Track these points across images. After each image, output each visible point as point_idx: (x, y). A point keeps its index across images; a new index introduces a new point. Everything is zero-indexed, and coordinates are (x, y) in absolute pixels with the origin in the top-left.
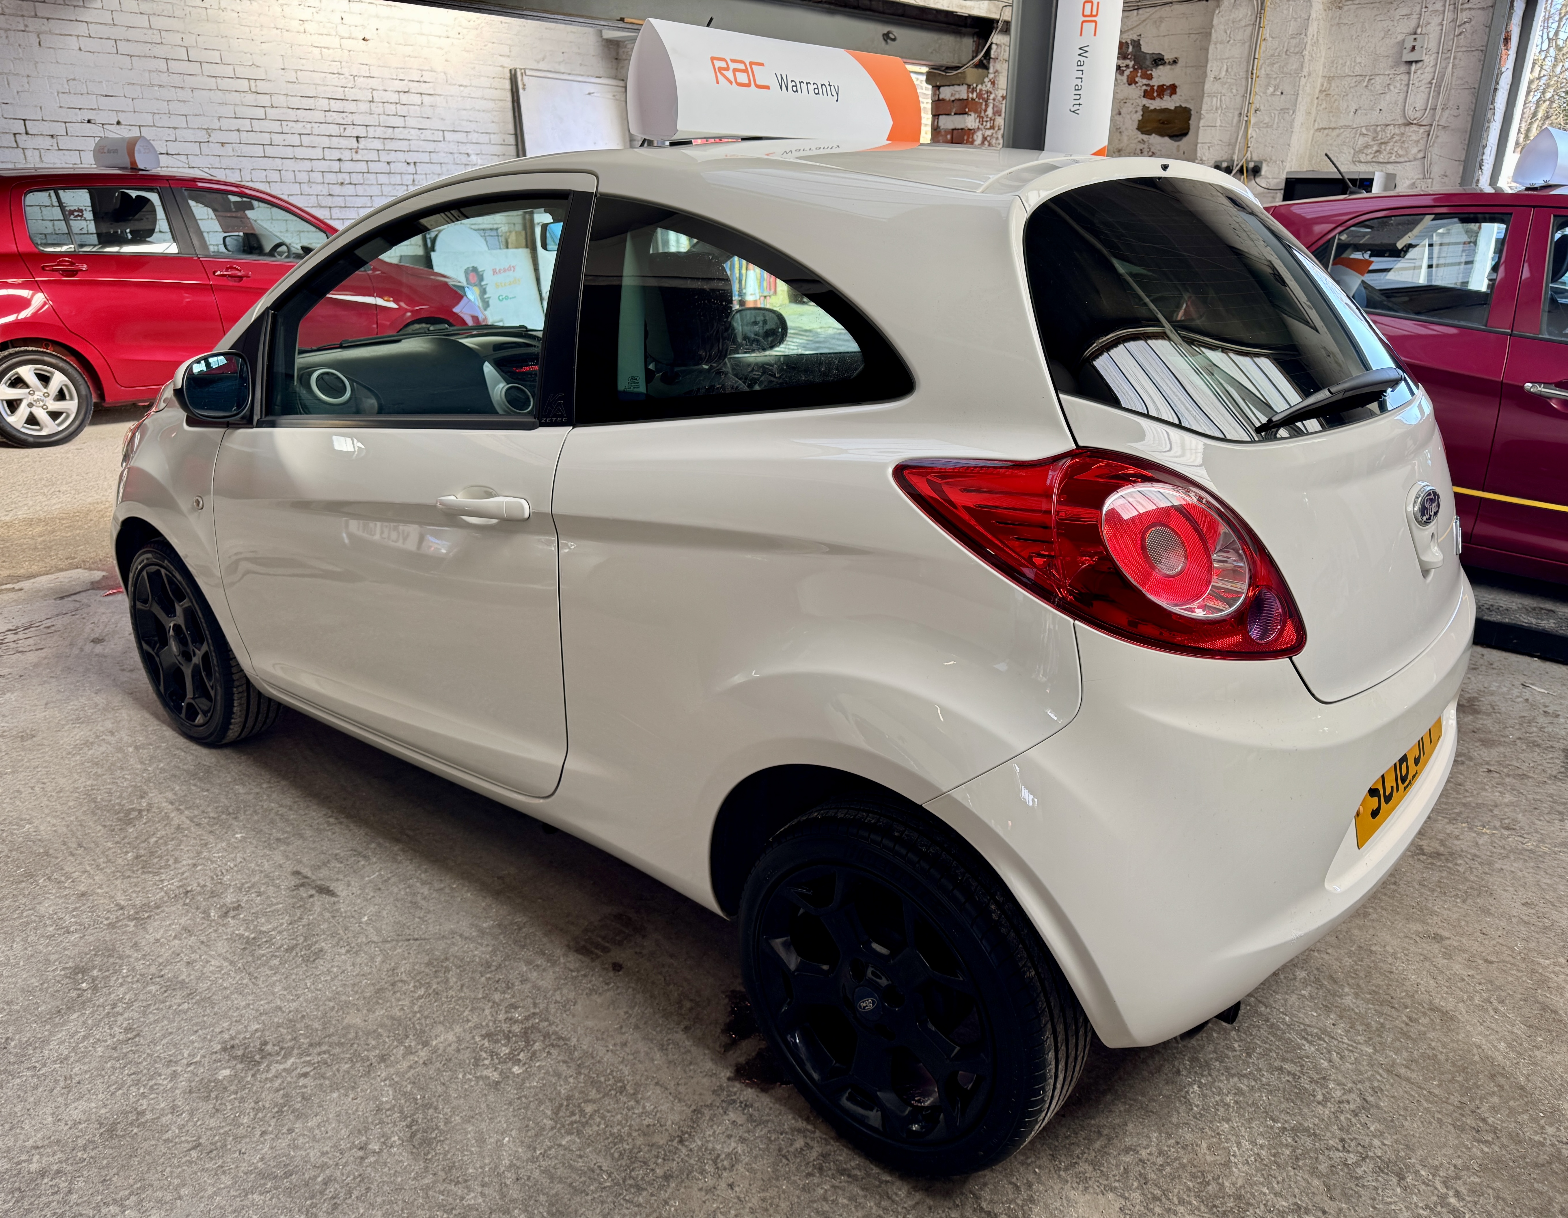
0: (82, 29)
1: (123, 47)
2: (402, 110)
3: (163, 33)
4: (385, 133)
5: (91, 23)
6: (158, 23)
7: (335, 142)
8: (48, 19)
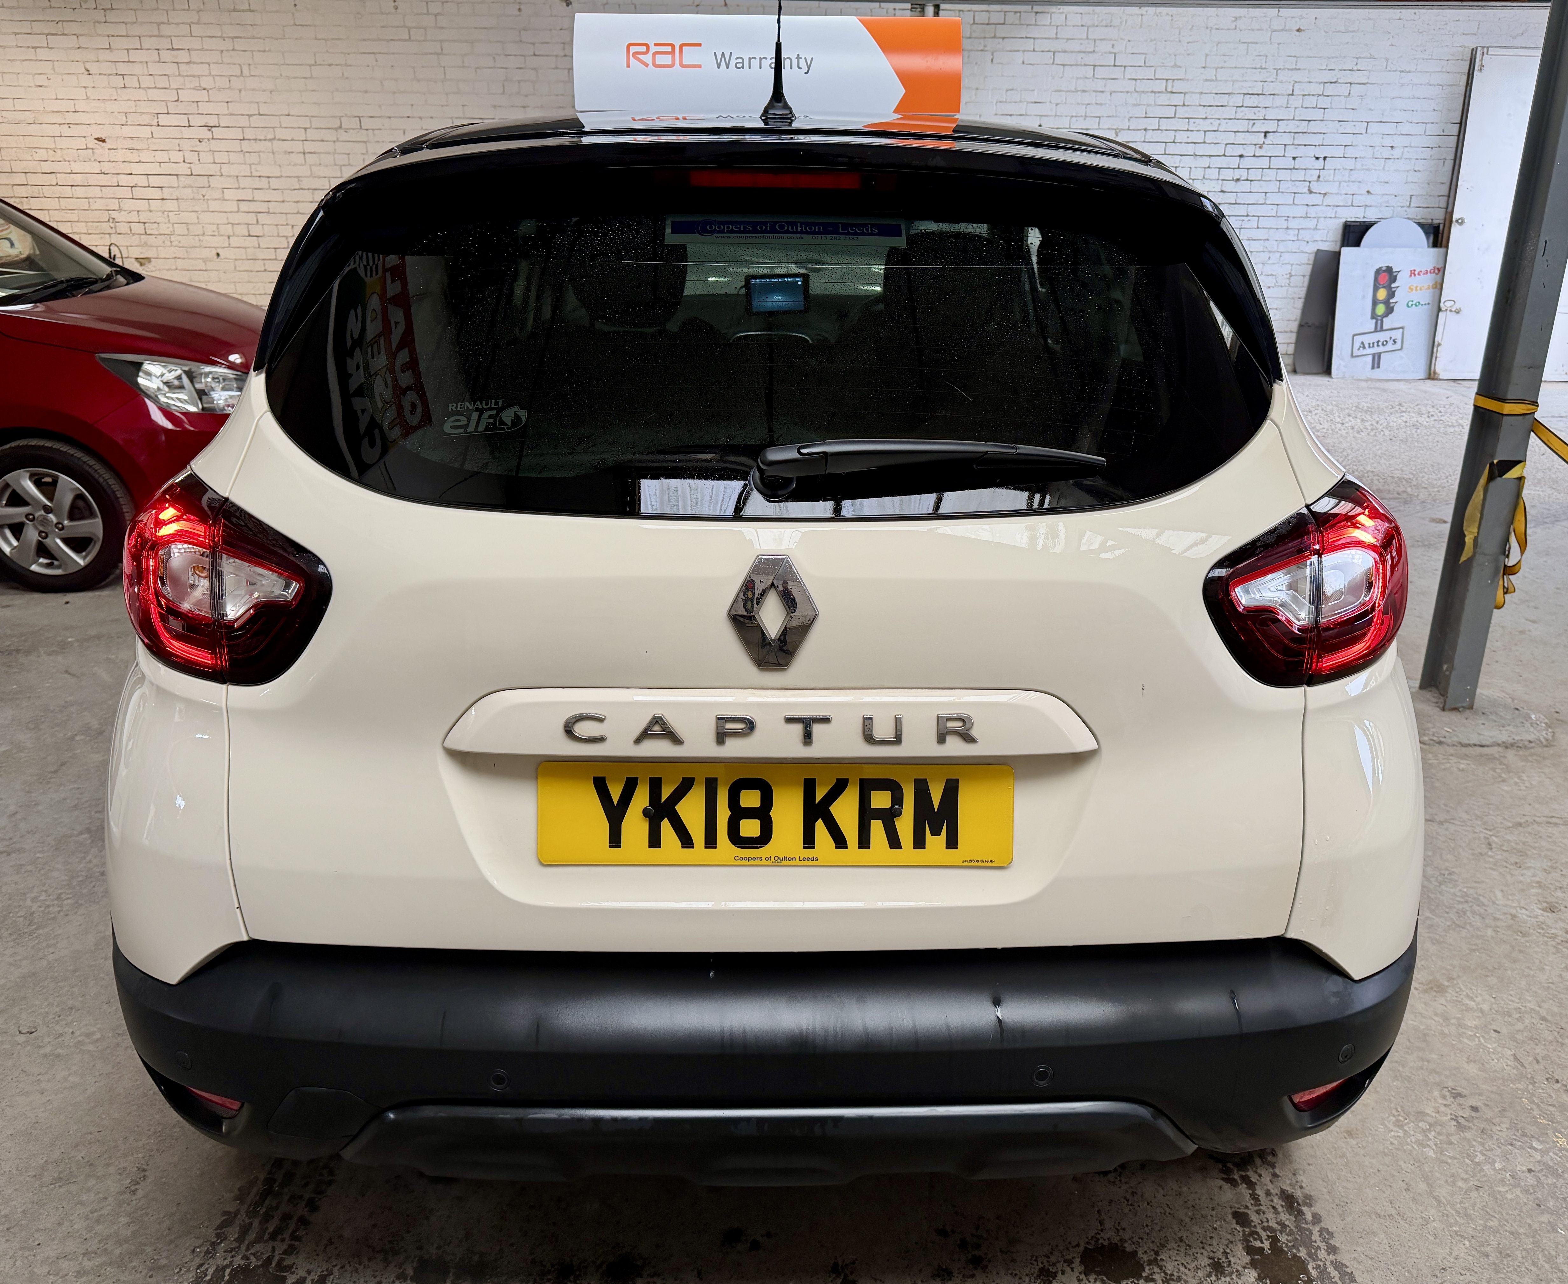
0: (1029, 44)
1: (1060, 58)
2: (1323, 102)
3: (1097, 41)
4: (1298, 127)
5: (1037, 38)
6: (1095, 33)
7: (1240, 138)
8: (1003, 38)
